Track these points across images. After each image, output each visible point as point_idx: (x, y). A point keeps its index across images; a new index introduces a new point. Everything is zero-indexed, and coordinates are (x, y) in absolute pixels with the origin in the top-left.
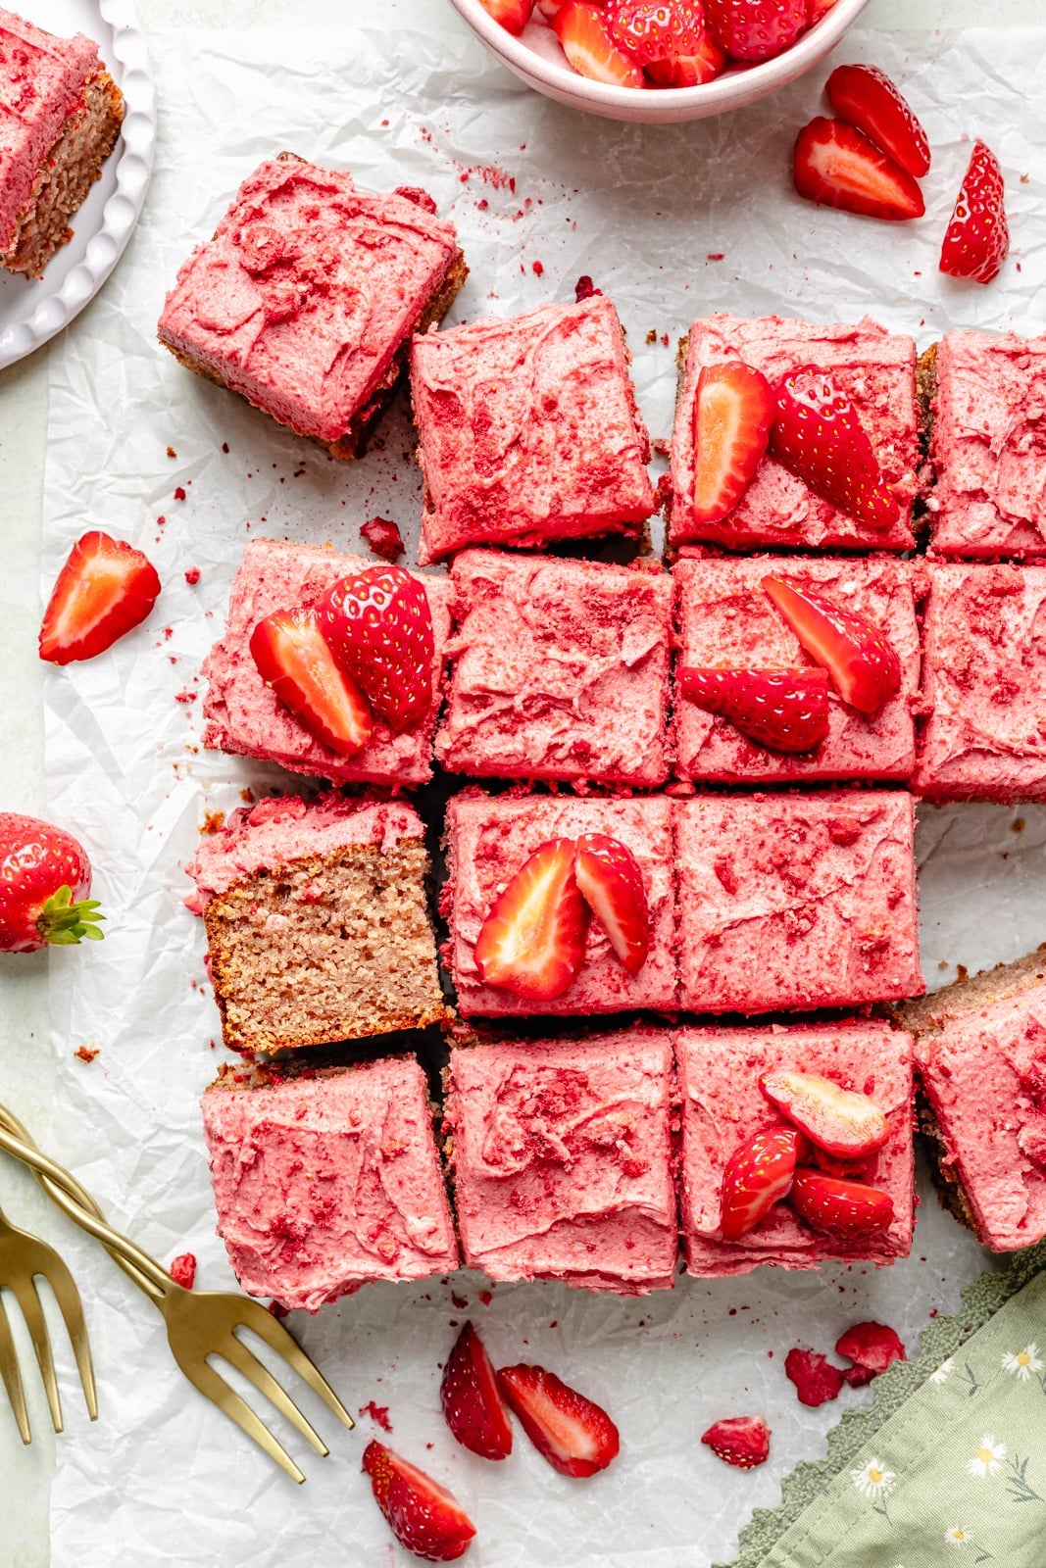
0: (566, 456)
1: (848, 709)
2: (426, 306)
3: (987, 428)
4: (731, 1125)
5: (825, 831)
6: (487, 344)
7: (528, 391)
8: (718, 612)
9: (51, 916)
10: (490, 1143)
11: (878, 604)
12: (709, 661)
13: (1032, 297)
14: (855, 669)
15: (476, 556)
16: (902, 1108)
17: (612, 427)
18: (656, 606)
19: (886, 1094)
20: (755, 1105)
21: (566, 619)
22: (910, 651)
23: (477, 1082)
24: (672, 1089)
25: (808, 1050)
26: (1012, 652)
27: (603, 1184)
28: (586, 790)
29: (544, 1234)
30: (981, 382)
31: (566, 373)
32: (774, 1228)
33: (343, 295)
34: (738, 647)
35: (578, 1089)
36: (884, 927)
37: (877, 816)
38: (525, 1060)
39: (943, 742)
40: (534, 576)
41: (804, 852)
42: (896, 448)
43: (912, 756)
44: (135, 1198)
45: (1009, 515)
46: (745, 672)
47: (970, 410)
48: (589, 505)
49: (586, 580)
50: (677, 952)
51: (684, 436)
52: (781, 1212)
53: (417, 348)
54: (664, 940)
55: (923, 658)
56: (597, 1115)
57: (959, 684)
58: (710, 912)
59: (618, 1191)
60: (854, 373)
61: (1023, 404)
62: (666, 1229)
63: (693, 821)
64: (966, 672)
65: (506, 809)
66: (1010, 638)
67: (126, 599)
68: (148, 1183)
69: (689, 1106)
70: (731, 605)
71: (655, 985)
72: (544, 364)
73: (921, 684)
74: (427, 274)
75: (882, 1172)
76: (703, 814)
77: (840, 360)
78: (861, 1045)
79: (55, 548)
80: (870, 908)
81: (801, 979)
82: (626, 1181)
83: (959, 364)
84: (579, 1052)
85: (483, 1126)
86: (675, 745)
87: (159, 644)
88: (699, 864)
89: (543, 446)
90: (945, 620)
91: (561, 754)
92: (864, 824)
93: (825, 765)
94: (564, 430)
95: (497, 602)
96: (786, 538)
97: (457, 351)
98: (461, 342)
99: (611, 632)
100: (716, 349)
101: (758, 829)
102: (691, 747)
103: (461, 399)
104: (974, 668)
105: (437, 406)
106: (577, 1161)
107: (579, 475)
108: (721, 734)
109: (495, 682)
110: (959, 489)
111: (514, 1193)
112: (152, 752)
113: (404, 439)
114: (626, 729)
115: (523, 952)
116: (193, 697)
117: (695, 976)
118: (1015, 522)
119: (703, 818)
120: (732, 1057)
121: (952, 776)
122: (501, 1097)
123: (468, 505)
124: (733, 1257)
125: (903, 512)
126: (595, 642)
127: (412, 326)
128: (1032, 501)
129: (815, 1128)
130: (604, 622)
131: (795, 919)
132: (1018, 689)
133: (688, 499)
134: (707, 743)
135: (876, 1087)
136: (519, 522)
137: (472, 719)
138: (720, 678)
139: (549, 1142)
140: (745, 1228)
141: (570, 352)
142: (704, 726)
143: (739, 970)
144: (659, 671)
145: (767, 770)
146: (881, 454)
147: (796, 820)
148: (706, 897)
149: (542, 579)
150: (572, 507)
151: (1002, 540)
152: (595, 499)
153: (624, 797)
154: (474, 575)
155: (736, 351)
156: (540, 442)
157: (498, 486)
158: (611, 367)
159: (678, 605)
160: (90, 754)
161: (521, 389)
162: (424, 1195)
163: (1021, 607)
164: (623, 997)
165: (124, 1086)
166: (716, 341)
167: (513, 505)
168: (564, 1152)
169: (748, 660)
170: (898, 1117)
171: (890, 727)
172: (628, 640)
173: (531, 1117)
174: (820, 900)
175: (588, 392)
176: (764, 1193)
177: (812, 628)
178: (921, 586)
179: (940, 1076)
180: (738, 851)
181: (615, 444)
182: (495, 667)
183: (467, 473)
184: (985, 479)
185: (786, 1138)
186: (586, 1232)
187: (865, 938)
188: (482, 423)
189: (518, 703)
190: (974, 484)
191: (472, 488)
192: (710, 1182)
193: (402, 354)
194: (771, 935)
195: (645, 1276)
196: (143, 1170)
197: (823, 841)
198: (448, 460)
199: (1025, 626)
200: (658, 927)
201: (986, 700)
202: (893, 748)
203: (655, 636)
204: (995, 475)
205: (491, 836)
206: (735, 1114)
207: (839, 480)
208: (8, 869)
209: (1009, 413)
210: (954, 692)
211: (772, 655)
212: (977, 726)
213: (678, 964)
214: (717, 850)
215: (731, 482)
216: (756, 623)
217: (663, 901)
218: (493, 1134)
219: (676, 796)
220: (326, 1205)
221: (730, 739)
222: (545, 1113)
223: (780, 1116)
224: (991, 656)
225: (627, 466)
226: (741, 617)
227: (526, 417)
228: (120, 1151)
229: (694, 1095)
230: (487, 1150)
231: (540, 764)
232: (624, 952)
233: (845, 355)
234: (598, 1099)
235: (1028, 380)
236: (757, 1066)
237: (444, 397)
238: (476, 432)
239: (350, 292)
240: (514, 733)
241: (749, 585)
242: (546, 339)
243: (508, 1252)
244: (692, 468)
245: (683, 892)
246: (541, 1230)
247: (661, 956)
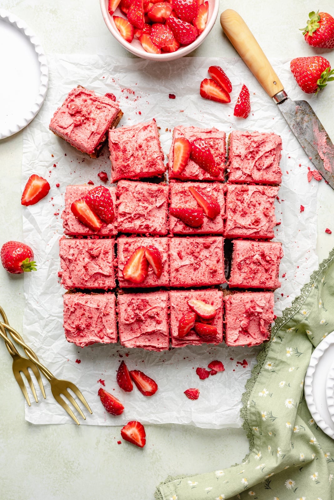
0: (144, 158)
1: (208, 217)
2: (112, 122)
3: (240, 153)
4: (181, 312)
5: (203, 245)
6: (126, 132)
7: (135, 143)
8: (179, 195)
9: (24, 265)
10: (126, 316)
11: (215, 193)
12: (176, 206)
13: (256, 121)
14: (209, 208)
15: (123, 182)
16: (220, 308)
17: (154, 152)
18: (164, 193)
19: (216, 305)
20: (186, 307)
21: (144, 196)
22: (222, 204)
23: (123, 302)
24: (168, 304)
25: (198, 295)
26: (245, 205)
27: (151, 326)
28: (148, 236)
29: (139, 337)
30: (239, 142)
31: (144, 139)
32: (191, 336)
33: (92, 120)
34: (183, 203)
35: (146, 304)
36: (215, 267)
37: (214, 242)
38: (134, 297)
39: (229, 225)
40: (136, 186)
41: (198, 250)
42: (219, 158)
43: (223, 228)
44: (44, 332)
45: (245, 173)
46: (184, 208)
47: (237, 149)
48: (149, 170)
49: (148, 187)
50: (169, 272)
51: (171, 154)
52: (192, 332)
53: (110, 133)
54: (166, 270)
55: (226, 206)
56: (150, 310)
57: (233, 212)
58: (177, 263)
59: (155, 327)
60: (210, 140)
61: (249, 148)
62: (166, 336)
63: (173, 243)
64: (235, 209)
65: (130, 240)
66: (245, 202)
67: (42, 190)
68: (48, 328)
69: (171, 308)
70: (182, 193)
71: (164, 280)
72: (139, 137)
73: (225, 212)
74: (112, 115)
75: (215, 323)
76: (176, 241)
77: (207, 137)
78: (211, 294)
79: (25, 178)
80: (212, 263)
81: (197, 279)
82: (157, 325)
83: (235, 138)
84: (147, 296)
85: (124, 312)
86: (169, 225)
87: (50, 201)
88: (174, 252)
89: (139, 156)
90: (231, 197)
91: (142, 227)
92: (211, 244)
93: (203, 230)
94: (144, 152)
95: (128, 192)
96: (195, 178)
97: (119, 133)
98: (120, 131)
99: (154, 199)
100: (179, 134)
101: (187, 245)
102: (172, 226)
103: (120, 145)
104: (237, 208)
105: (114, 146)
106: (146, 320)
107: (147, 163)
108: (179, 223)
109: (127, 211)
110: (234, 167)
111: (132, 328)
112: (48, 227)
113: (108, 153)
114: (157, 222)
115: (133, 272)
116: (58, 214)
117: (173, 278)
118: (247, 175)
119: (175, 242)
120: (181, 296)
121: (232, 233)
122: (129, 306)
123: (121, 170)
124: (181, 342)
125: (221, 172)
126: (150, 201)
127: (109, 128)
128: (250, 170)
129: (199, 312)
130: (152, 197)
131: (196, 265)
132: (247, 213)
133: (172, 169)
134: (176, 225)
135: (214, 303)
136: (133, 174)
137: (122, 219)
138: (178, 210)
139: (139, 315)
140: (184, 335)
141: (145, 134)
142: (175, 221)
143: (183, 277)
144: (165, 208)
145: (189, 231)
146: (216, 159)
147: (196, 243)
148: (175, 260)
149: (138, 187)
150: (145, 170)
151: (244, 179)
152: (150, 168)
153: (157, 237)
154: (122, 186)
155: (184, 134)
156: (138, 155)
157: (128, 165)
158: (154, 138)
159: (170, 193)
160: (33, 227)
161: (134, 143)
162: (112, 325)
163: (248, 194)
164: (157, 283)
165: (42, 305)
166: (179, 132)
167: (131, 170)
168: (143, 318)
169: (185, 206)
170: (219, 310)
171: (218, 221)
172: (158, 201)
173: (135, 310)
174: (201, 261)
175: (149, 144)
176: (188, 327)
177: (199, 199)
178: (225, 189)
179: (229, 304)
180: (183, 250)
181: (155, 156)
182: (127, 207)
183: (121, 162)
184: (240, 165)
185: (193, 315)
186: (148, 336)
187: (211, 269)
188: (125, 151)
189: (132, 215)
190: (237, 166)
191: (122, 166)
192: (176, 325)
193: (106, 134)
194: (190, 269)
195: (162, 347)
196: (46, 325)
197: (202, 248)
198: (117, 159)
199: (249, 199)
200: (165, 267)
201: (240, 216)
202: (218, 226)
203: (164, 200)
204: (242, 164)
205: (127, 246)
206: (182, 309)
207: (206, 164)
208: (14, 254)
209: (246, 150)
210: (232, 214)
211: (191, 205)
212: (237, 221)
213: (169, 275)
214: (178, 249)
215: (181, 165)
216: (187, 197)
217: (166, 261)
218: (127, 314)
219: (169, 237)
220: (89, 324)
221: (181, 224)
222: (139, 309)
223: (192, 309)
224: (241, 205)
225: (158, 161)
226: (184, 196)
227: (135, 149)
228: (41, 321)
229: (173, 305)
230: (125, 317)
231: (138, 230)
232: (156, 272)
233: (209, 136)
234: (151, 306)
235: (250, 142)
236: (187, 299)
237: (116, 144)
238: (123, 153)
239: (94, 119)
240: (132, 223)
241: (186, 189)
242: (140, 131)
243: (130, 341)
244: (173, 162)
245: (170, 259)
246: (138, 336)
247: (165, 273)
